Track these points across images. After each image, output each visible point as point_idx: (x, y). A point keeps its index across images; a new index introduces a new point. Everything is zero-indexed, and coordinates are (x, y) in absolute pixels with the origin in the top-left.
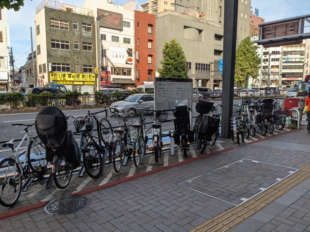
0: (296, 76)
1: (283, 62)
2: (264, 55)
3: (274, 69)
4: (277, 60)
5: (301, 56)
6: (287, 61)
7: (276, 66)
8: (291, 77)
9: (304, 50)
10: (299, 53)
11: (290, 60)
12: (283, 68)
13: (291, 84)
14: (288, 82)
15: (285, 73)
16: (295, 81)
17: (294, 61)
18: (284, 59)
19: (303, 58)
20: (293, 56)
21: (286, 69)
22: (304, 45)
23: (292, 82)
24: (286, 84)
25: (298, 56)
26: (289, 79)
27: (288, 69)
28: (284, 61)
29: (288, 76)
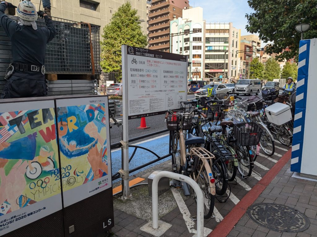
0: (221, 67)
1: (206, 51)
2: (185, 42)
3: (196, 59)
4: (199, 48)
5: (225, 43)
6: (210, 49)
7: (198, 55)
8: (215, 68)
9: (228, 36)
10: (223, 40)
11: (213, 48)
12: (206, 58)
13: (215, 76)
14: (212, 75)
15: (208, 64)
16: (219, 73)
17: (218, 49)
18: (207, 47)
19: (228, 46)
20: (217, 44)
21: (209, 58)
22: (228, 30)
23: (216, 75)
24: (210, 77)
25: (222, 44)
26: (212, 71)
27: (212, 59)
28: (207, 49)
29: (211, 67)
